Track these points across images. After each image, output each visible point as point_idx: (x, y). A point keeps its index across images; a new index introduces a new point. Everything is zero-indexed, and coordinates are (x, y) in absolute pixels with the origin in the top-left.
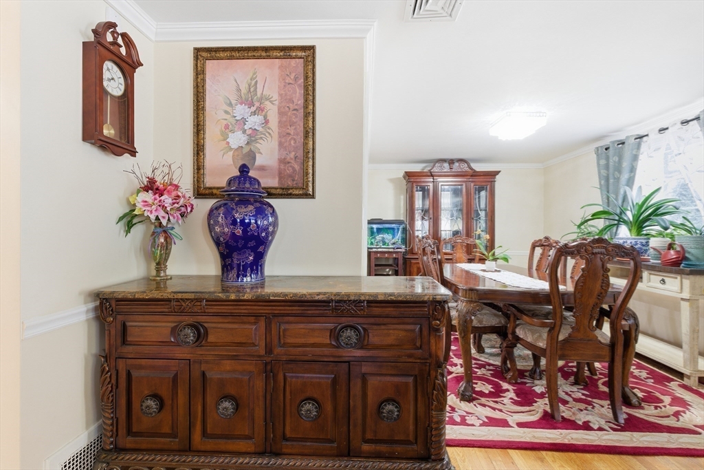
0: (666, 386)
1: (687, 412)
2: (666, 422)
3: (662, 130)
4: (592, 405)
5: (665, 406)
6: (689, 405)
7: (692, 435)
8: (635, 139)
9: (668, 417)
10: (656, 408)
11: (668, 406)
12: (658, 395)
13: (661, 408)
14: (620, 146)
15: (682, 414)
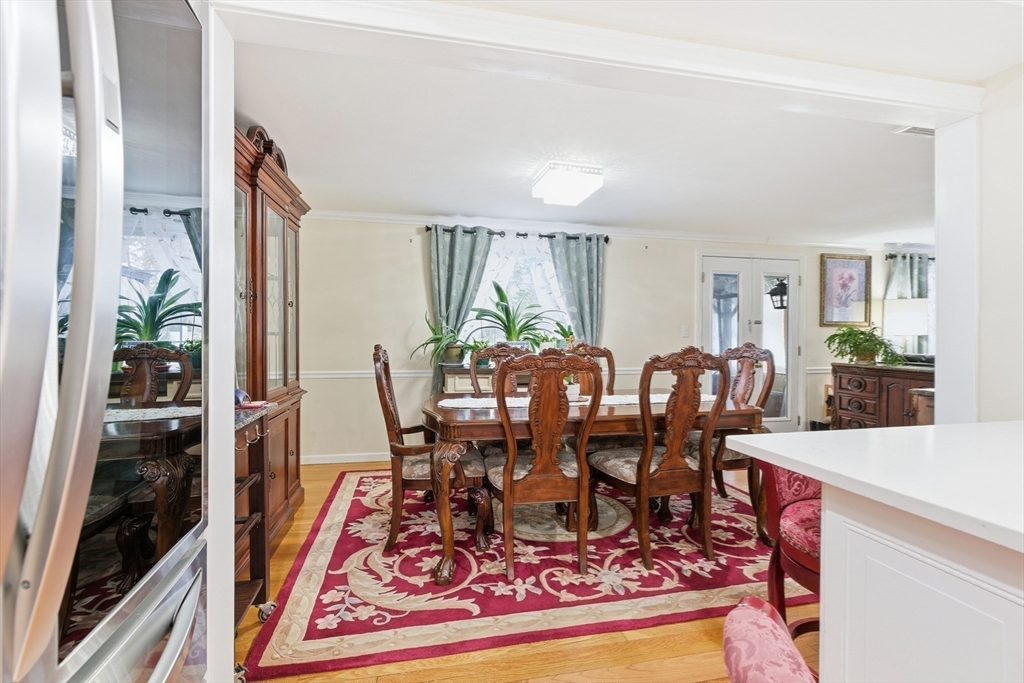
3: (518, 235)
8: (487, 233)
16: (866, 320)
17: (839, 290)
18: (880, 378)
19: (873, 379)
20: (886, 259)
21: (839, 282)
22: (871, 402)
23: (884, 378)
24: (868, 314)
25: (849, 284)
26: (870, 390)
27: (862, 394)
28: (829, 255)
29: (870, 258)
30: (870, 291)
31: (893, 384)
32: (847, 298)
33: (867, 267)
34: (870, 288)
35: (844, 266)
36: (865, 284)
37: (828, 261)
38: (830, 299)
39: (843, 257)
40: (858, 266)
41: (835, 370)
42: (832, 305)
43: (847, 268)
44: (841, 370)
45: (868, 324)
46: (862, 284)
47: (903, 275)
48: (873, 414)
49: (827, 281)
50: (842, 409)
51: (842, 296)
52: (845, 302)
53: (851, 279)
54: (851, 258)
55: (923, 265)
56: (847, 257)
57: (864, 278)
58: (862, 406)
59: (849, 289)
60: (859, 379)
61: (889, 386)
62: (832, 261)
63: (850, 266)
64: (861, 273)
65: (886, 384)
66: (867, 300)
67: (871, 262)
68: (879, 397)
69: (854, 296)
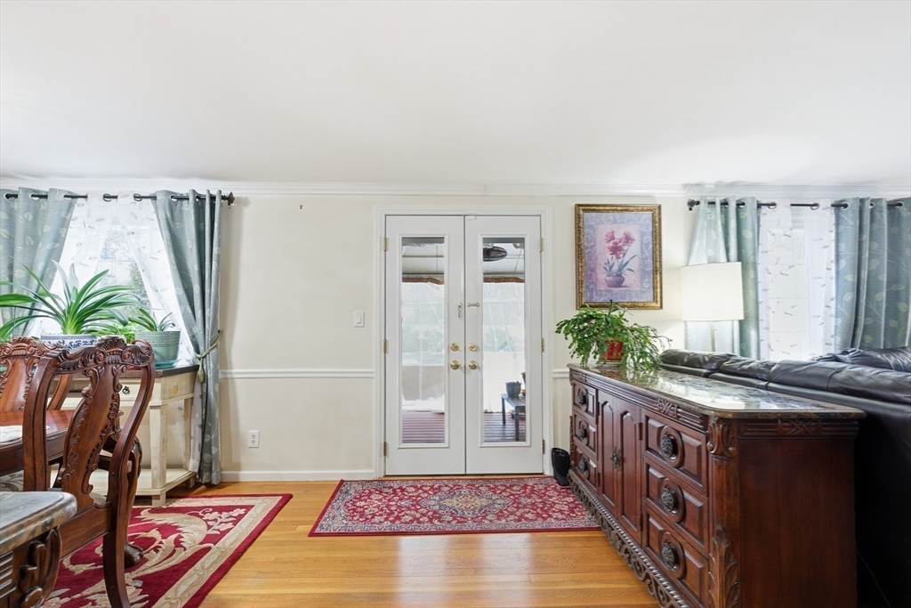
0: (140, 520)
1: (182, 535)
2: (178, 558)
3: (107, 197)
4: (89, 601)
5: (161, 543)
6: (177, 527)
7: (207, 555)
8: (65, 196)
9: (174, 551)
10: (156, 549)
11: (164, 541)
12: (143, 534)
13: (160, 547)
14: (37, 199)
15: (181, 539)
16: (655, 299)
17: (608, 256)
18: (597, 391)
19: (592, 392)
20: (691, 209)
21: (607, 245)
22: (592, 429)
23: (600, 392)
24: (659, 290)
25: (626, 248)
26: (591, 409)
27: (586, 414)
28: (587, 205)
29: (660, 207)
30: (660, 256)
31: (606, 403)
32: (621, 268)
33: (654, 221)
34: (660, 251)
35: (615, 221)
36: (651, 246)
37: (587, 215)
38: (593, 270)
39: (612, 208)
40: (639, 220)
41: (571, 375)
42: (596, 278)
43: (621, 223)
44: (574, 376)
45: (659, 305)
46: (647, 245)
47: (716, 230)
48: (594, 450)
49: (585, 244)
50: (576, 435)
51: (613, 265)
52: (619, 273)
53: (628, 239)
54: (626, 209)
55: (749, 213)
56: (619, 208)
57: (650, 238)
58: (586, 434)
59: (624, 254)
60: (585, 392)
61: (603, 406)
62: (594, 214)
63: (626, 221)
64: (644, 230)
65: (601, 402)
66: (657, 270)
67: (660, 214)
68: (597, 423)
69: (634, 264)
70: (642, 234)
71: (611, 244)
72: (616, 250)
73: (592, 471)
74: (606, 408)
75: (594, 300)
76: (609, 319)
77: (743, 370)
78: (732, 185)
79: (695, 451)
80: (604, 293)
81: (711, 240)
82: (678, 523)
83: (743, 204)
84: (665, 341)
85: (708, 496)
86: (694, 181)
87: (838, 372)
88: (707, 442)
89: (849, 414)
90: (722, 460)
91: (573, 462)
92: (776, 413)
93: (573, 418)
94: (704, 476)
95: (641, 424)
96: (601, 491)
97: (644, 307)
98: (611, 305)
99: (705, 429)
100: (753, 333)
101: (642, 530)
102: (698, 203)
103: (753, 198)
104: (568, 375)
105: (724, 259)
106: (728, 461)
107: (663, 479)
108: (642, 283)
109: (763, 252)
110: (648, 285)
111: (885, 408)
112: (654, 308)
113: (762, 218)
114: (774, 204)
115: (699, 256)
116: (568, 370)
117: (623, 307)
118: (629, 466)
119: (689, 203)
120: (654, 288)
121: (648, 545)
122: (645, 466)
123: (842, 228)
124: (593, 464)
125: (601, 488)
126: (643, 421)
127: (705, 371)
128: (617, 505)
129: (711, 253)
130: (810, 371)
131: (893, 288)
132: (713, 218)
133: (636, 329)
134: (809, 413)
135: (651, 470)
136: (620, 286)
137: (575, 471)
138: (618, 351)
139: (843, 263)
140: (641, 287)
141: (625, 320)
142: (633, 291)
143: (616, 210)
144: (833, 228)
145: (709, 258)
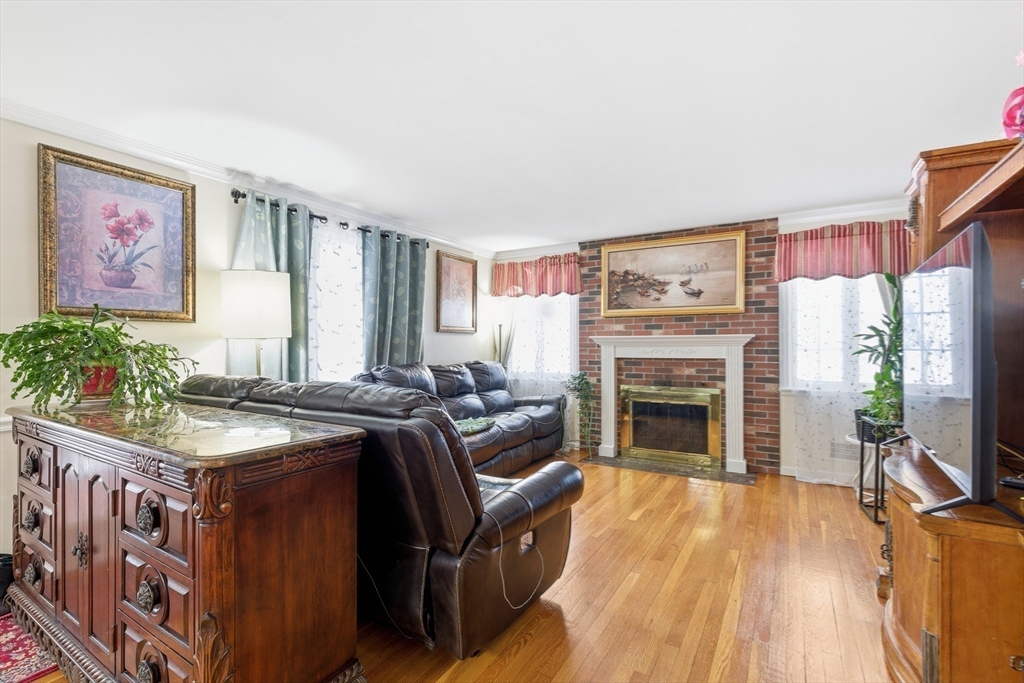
16: (184, 309)
17: (107, 239)
18: (55, 448)
19: (48, 453)
20: (236, 202)
21: (104, 222)
22: (48, 511)
23: (59, 449)
24: (190, 297)
25: (139, 232)
26: (45, 481)
27: (39, 490)
28: (64, 152)
29: (193, 188)
30: (194, 253)
31: (69, 466)
32: (130, 261)
33: (184, 204)
34: (194, 246)
35: (120, 190)
36: (180, 238)
37: (63, 168)
38: (76, 256)
39: (116, 169)
40: (163, 198)
41: (15, 427)
42: (83, 271)
43: (131, 195)
44: (21, 428)
45: (191, 317)
46: (174, 236)
47: (265, 232)
48: (50, 545)
49: (60, 212)
50: (22, 526)
51: (115, 254)
52: (126, 267)
53: (143, 221)
54: (140, 177)
55: (300, 222)
56: (126, 172)
57: (180, 226)
58: (37, 521)
59: (136, 242)
60: (36, 452)
61: (64, 472)
62: (79, 170)
63: (139, 193)
64: (171, 213)
65: (62, 465)
66: (188, 270)
67: (194, 196)
68: (55, 501)
69: (154, 258)
70: (167, 219)
71: (112, 222)
72: (121, 232)
73: (47, 577)
74: (70, 472)
75: (78, 304)
76: (91, 333)
77: (272, 395)
78: (285, 186)
79: (181, 518)
80: (98, 294)
81: (258, 244)
82: (160, 625)
83: (296, 211)
84: (189, 364)
85: (194, 577)
86: (241, 167)
87: (352, 392)
88: (193, 503)
89: (351, 436)
90: (212, 524)
91: (17, 572)
92: (280, 449)
93: (18, 499)
94: (190, 553)
95: (115, 493)
96: (60, 607)
97: (169, 318)
98: (98, 314)
99: (190, 487)
100: (302, 352)
101: (115, 650)
102: (244, 196)
103: (305, 207)
104: (10, 427)
105: (273, 266)
106: (218, 523)
107: (143, 567)
108: (164, 285)
109: (314, 267)
110: (174, 289)
111: (381, 424)
112: (183, 320)
113: (314, 230)
114: (325, 219)
115: (244, 261)
116: (10, 418)
117: (122, 316)
118: (99, 558)
119: (232, 193)
120: (184, 294)
121: (124, 670)
122: (120, 552)
123: (367, 252)
124: (49, 568)
125: (60, 603)
126: (119, 487)
127: (232, 400)
128: (82, 623)
129: (260, 259)
130: (331, 393)
131: (412, 313)
132: (263, 218)
133: (143, 349)
134: (315, 442)
135: (129, 559)
136: (130, 287)
137: (22, 587)
138: (107, 382)
139: (367, 285)
140: (165, 291)
141: (126, 335)
142: (151, 296)
143: (122, 174)
144: (361, 251)
145: (256, 264)
